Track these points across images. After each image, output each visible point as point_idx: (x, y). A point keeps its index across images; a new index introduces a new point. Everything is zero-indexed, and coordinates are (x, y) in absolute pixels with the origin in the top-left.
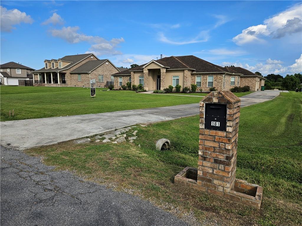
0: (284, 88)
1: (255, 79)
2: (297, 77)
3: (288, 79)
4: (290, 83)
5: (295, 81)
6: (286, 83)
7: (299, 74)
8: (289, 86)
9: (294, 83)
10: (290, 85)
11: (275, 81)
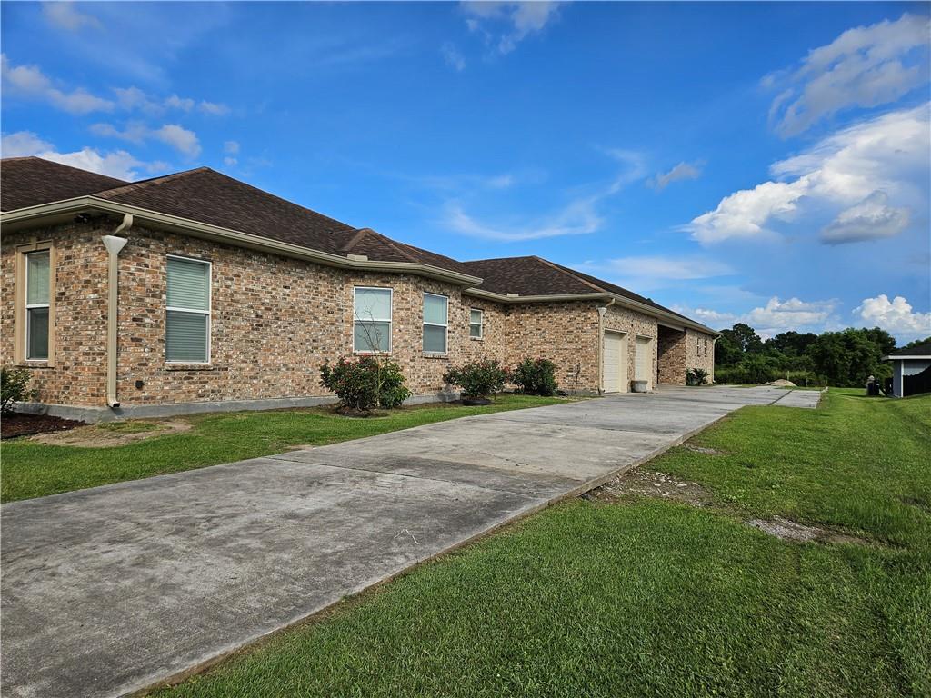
0: (821, 377)
1: (592, 316)
2: (870, 338)
3: (833, 342)
4: (841, 357)
5: (863, 351)
6: (827, 356)
7: (877, 331)
8: (840, 368)
9: (860, 358)
10: (845, 365)
11: (799, 354)
